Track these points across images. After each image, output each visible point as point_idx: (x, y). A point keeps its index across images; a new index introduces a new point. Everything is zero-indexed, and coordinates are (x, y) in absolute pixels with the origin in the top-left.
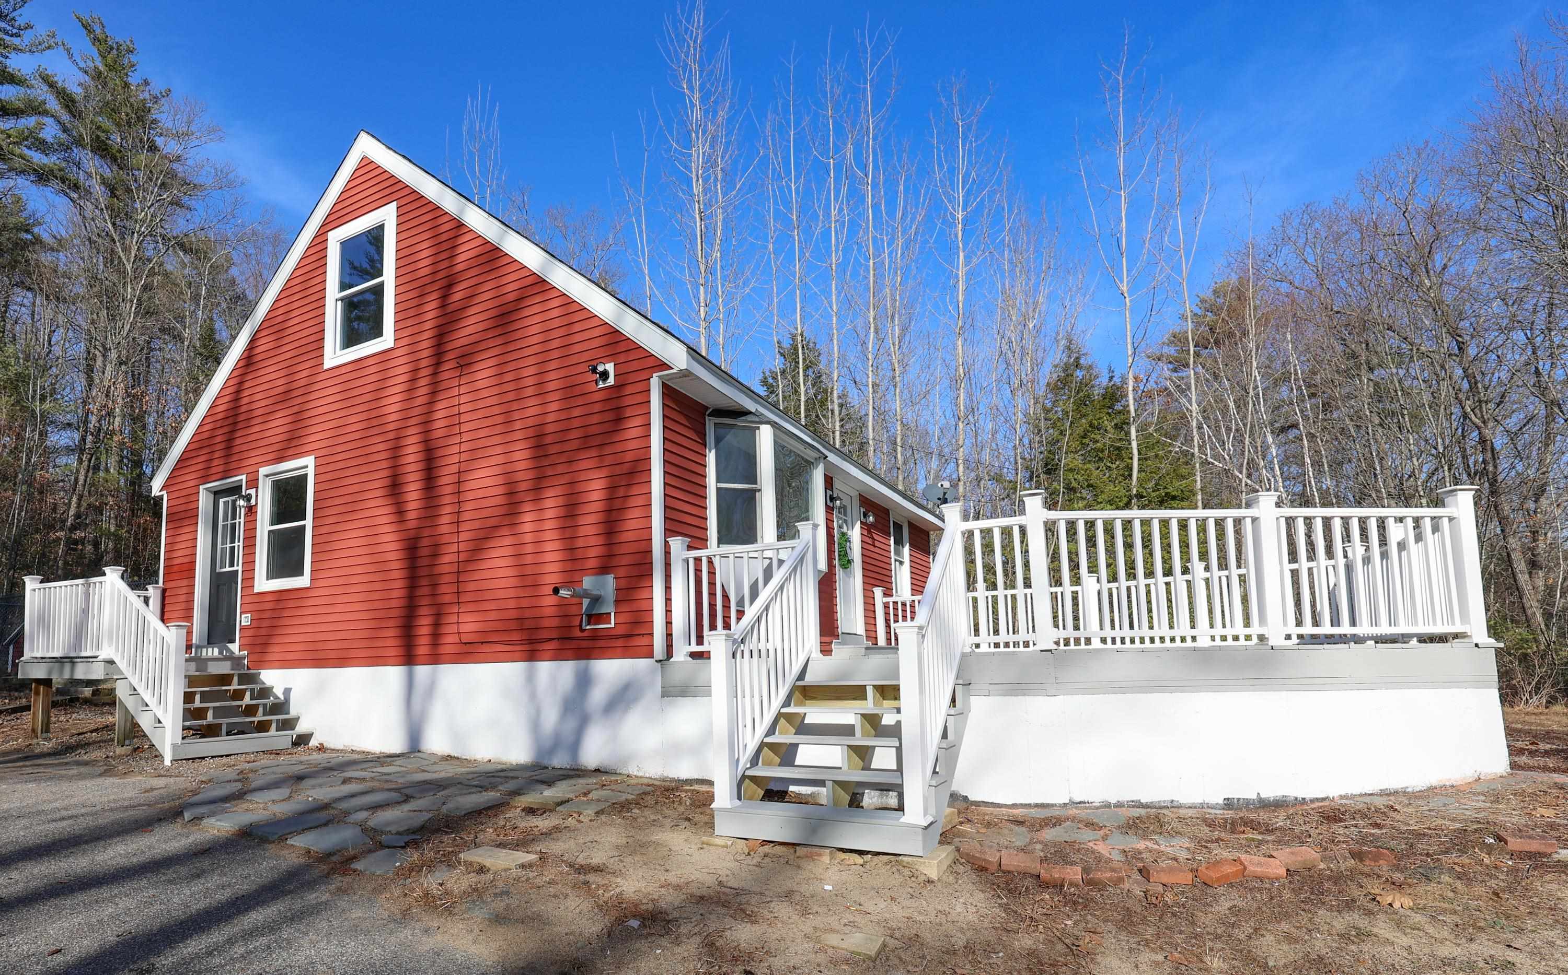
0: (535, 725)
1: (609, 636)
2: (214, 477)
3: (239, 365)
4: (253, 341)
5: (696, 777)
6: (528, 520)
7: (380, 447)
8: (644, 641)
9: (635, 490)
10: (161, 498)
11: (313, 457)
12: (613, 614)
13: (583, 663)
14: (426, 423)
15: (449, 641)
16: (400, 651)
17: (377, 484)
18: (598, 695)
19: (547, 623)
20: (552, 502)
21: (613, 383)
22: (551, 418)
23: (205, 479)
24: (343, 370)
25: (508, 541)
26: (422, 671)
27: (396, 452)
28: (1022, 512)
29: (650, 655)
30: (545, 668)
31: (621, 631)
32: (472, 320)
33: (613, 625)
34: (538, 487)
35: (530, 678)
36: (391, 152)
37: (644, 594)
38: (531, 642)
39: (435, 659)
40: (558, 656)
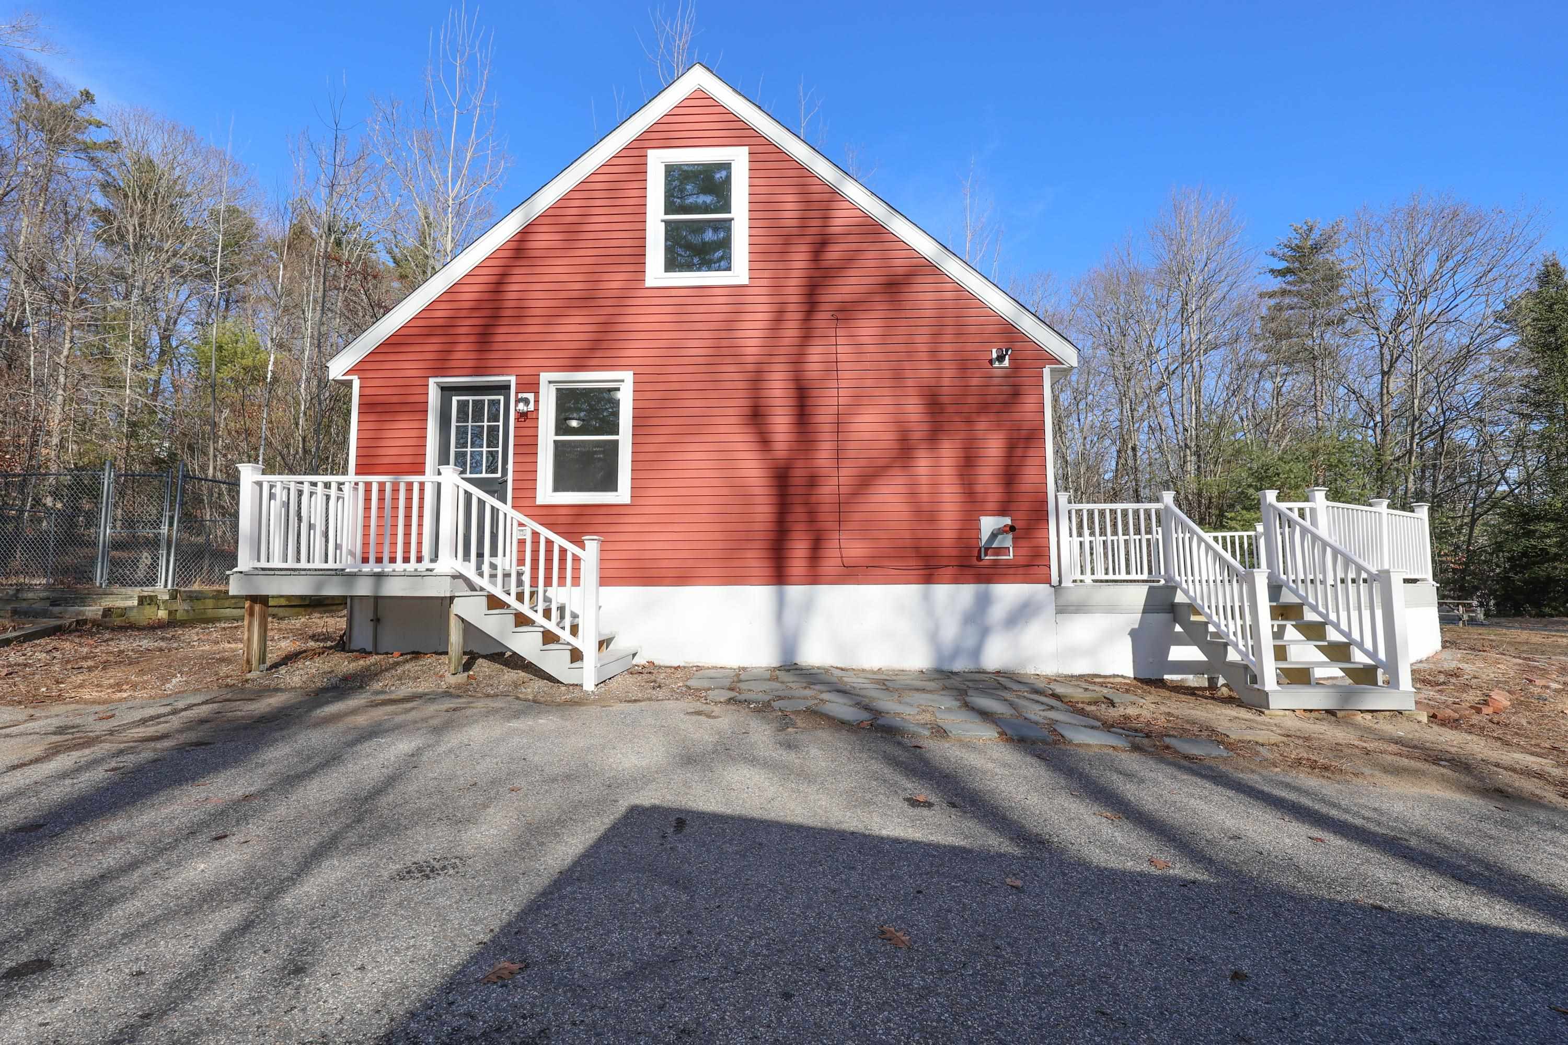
0: (933, 637)
1: (1009, 565)
2: (456, 372)
3: (500, 254)
4: (525, 233)
5: (1091, 673)
6: (923, 464)
7: (733, 377)
8: (1043, 570)
9: (1031, 452)
10: (349, 384)
11: (632, 373)
12: (1011, 549)
13: (983, 586)
14: (798, 361)
15: (830, 564)
16: (767, 572)
17: (731, 411)
18: (997, 612)
19: (944, 552)
20: (949, 452)
21: (1007, 365)
22: (946, 382)
23: (440, 370)
24: (674, 292)
25: (900, 480)
26: (795, 592)
27: (756, 381)
28: (1313, 500)
29: (1048, 581)
30: (942, 591)
31: (1022, 561)
32: (853, 281)
33: (1011, 557)
34: (934, 437)
35: (926, 597)
36: (741, 98)
37: (1040, 534)
38: (927, 567)
39: (814, 578)
40: (956, 580)
